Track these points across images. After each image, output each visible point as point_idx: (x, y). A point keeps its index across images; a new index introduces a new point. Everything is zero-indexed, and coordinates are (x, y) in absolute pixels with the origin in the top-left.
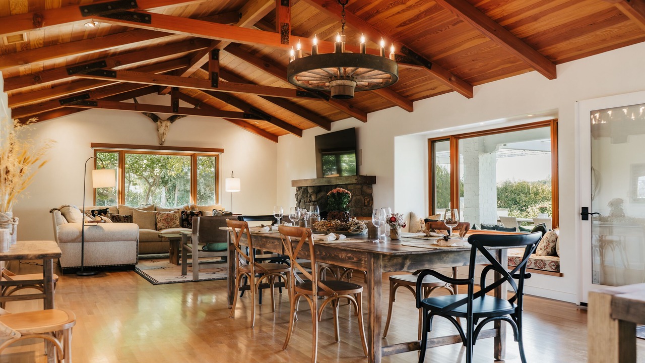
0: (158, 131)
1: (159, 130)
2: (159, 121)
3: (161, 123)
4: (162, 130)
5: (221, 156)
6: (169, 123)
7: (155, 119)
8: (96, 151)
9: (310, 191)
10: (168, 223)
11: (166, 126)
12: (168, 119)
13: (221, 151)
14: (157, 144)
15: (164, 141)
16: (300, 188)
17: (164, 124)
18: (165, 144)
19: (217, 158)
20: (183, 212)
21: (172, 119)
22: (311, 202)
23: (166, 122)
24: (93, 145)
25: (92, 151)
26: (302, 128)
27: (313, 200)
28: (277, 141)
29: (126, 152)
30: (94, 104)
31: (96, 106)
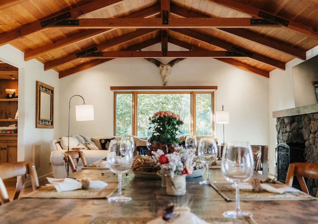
0: (161, 74)
1: (162, 72)
2: (161, 65)
3: (163, 67)
4: (164, 73)
5: (217, 92)
6: (169, 67)
7: (158, 63)
8: (115, 94)
9: (286, 121)
11: (167, 69)
12: (169, 63)
13: (216, 88)
14: (161, 85)
15: (166, 82)
16: (279, 119)
17: (165, 67)
18: (168, 85)
19: (213, 94)
21: (172, 63)
22: (287, 133)
23: (166, 66)
24: (112, 88)
25: (112, 93)
26: (285, 61)
27: (288, 131)
28: (268, 77)
29: (138, 93)
30: (100, 54)
31: (102, 56)
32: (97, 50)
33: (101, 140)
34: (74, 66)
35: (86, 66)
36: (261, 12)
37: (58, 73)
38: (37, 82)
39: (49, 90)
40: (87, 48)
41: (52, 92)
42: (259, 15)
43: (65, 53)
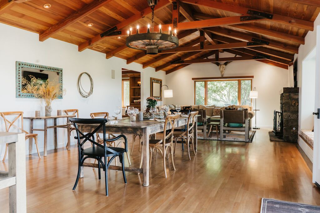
1: (220, 69)
3: (221, 66)
5: (254, 79)
6: (224, 66)
7: (218, 64)
8: (195, 82)
10: (217, 113)
13: (253, 77)
14: (220, 76)
18: (224, 76)
19: (252, 80)
20: (226, 108)
21: (226, 64)
23: (223, 65)
24: (193, 79)
25: (193, 81)
28: (287, 69)
29: (207, 81)
30: (183, 62)
31: (184, 63)
32: (181, 60)
33: (183, 107)
34: (173, 68)
35: (180, 67)
36: (253, 38)
37: (165, 72)
38: (151, 78)
39: (159, 81)
40: (176, 59)
41: (161, 82)
42: (252, 40)
43: (164, 63)
